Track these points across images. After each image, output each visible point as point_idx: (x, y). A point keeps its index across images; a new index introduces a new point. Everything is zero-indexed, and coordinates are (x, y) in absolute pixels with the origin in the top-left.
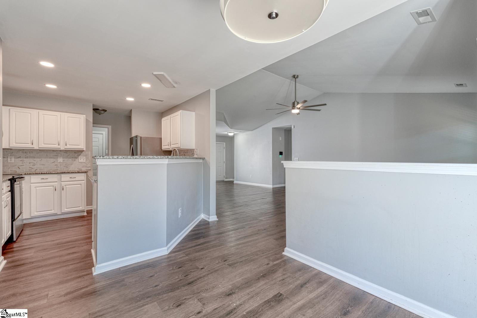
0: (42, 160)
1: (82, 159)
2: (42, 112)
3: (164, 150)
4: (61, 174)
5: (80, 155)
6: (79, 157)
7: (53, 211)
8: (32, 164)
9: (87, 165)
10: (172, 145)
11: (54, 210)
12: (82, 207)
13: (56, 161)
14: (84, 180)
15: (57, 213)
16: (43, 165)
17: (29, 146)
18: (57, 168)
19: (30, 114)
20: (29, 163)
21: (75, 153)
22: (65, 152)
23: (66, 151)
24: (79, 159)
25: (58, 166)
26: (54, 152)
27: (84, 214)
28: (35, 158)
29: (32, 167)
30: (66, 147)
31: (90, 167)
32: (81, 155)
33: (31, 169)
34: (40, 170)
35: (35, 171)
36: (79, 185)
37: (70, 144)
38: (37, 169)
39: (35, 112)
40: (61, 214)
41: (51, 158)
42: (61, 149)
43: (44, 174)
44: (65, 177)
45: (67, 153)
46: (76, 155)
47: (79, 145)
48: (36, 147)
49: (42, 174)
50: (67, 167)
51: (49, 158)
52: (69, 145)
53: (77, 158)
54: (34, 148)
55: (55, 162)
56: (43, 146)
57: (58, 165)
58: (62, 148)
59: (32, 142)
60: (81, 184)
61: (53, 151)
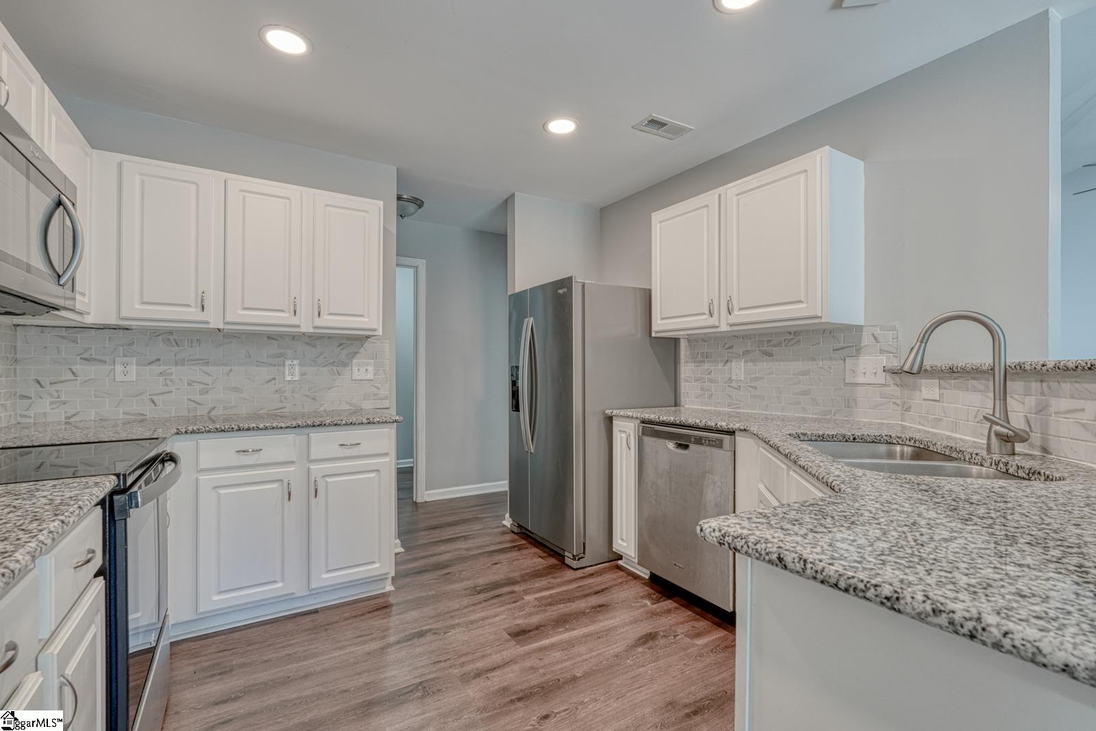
0: (231, 370)
1: (363, 369)
2: (237, 182)
3: (658, 335)
4: (306, 430)
5: (357, 353)
6: (354, 361)
7: (279, 585)
8: (198, 387)
9: (376, 390)
10: (736, 313)
11: (283, 580)
12: (379, 562)
13: (277, 377)
14: (387, 454)
15: (293, 594)
16: (236, 390)
17: (191, 314)
18: (282, 402)
19: (193, 187)
20: (189, 384)
21: (340, 345)
22: (307, 343)
23: (313, 339)
24: (355, 369)
25: (286, 394)
26: (271, 341)
27: (384, 588)
28: (207, 364)
29: (197, 397)
30: (318, 322)
31: (386, 398)
32: (358, 355)
33: (194, 405)
34: (225, 408)
35: (209, 413)
36: (373, 475)
37: (331, 312)
38: (213, 409)
39: (211, 179)
40: (308, 593)
41: (260, 364)
42: (303, 330)
43: (248, 429)
44: (324, 443)
45: (314, 346)
46: (344, 352)
47: (362, 316)
48: (214, 320)
49: (239, 430)
50: (314, 399)
51: (257, 366)
52: (331, 314)
53: (345, 365)
54: (208, 323)
55: (274, 379)
56: (240, 316)
57: (285, 391)
58: (306, 328)
59: (202, 300)
60: (378, 470)
61: (270, 337)
